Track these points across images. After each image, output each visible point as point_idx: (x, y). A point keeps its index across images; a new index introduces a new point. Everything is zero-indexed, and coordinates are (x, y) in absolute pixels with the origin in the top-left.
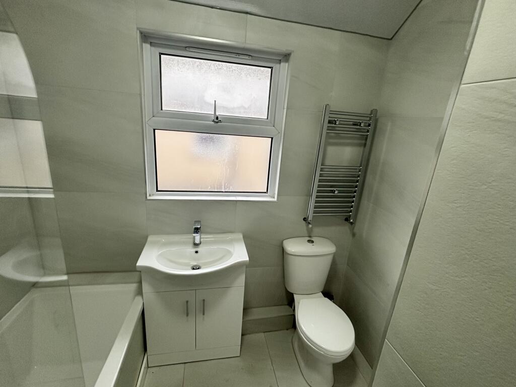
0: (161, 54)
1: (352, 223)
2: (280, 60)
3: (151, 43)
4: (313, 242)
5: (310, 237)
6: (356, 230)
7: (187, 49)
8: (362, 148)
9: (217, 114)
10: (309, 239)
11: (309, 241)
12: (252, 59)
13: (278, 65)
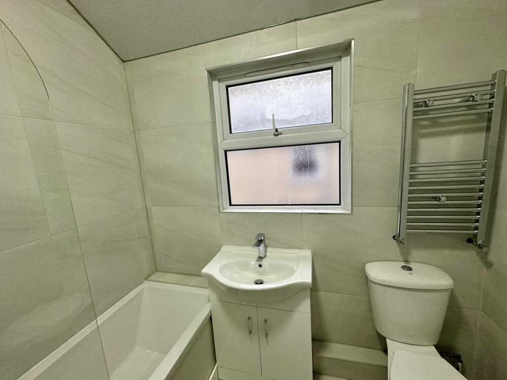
0: (227, 87)
1: (480, 247)
2: (341, 56)
3: (219, 79)
4: (410, 269)
5: (406, 261)
6: (492, 257)
7: (247, 75)
8: (483, 135)
9: (277, 127)
10: (404, 264)
11: (404, 267)
12: (307, 66)
13: (338, 63)
